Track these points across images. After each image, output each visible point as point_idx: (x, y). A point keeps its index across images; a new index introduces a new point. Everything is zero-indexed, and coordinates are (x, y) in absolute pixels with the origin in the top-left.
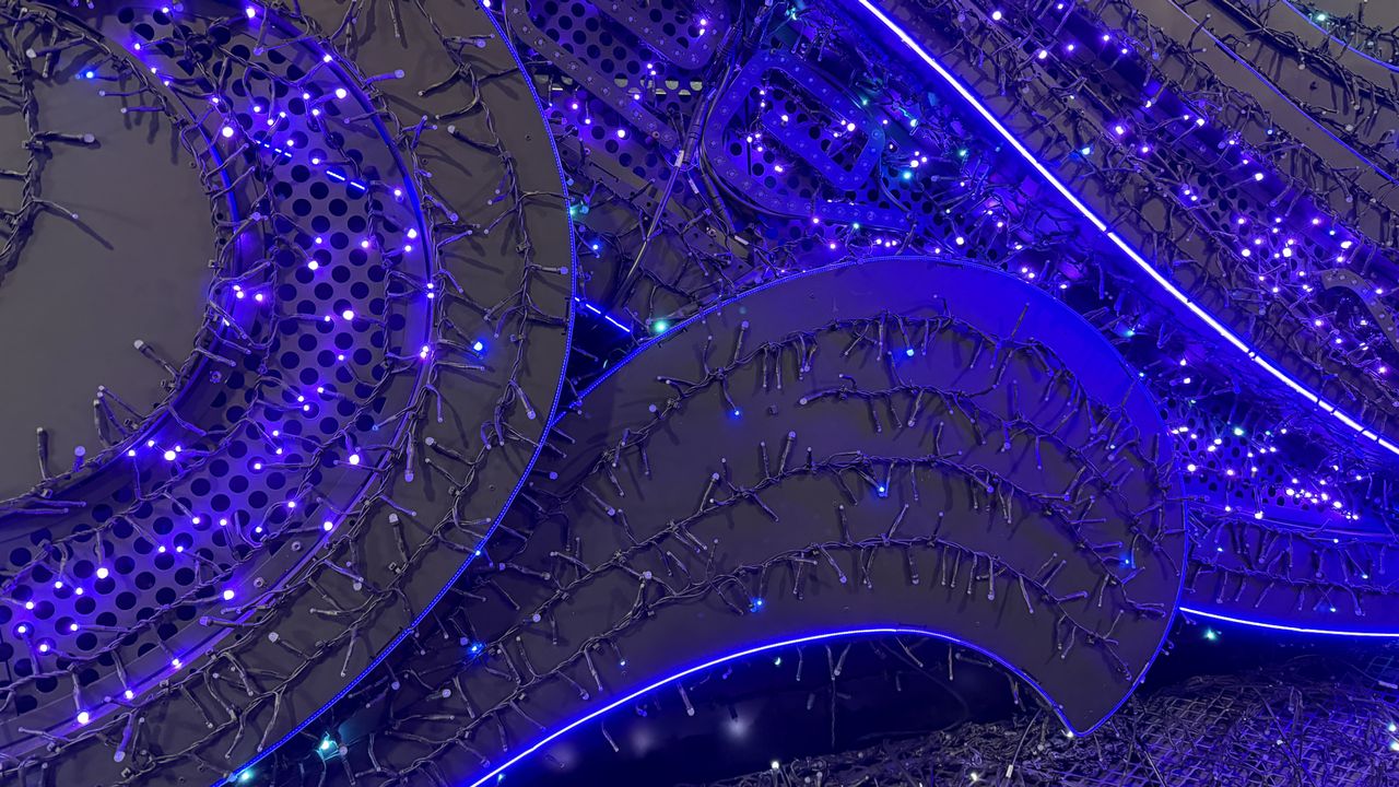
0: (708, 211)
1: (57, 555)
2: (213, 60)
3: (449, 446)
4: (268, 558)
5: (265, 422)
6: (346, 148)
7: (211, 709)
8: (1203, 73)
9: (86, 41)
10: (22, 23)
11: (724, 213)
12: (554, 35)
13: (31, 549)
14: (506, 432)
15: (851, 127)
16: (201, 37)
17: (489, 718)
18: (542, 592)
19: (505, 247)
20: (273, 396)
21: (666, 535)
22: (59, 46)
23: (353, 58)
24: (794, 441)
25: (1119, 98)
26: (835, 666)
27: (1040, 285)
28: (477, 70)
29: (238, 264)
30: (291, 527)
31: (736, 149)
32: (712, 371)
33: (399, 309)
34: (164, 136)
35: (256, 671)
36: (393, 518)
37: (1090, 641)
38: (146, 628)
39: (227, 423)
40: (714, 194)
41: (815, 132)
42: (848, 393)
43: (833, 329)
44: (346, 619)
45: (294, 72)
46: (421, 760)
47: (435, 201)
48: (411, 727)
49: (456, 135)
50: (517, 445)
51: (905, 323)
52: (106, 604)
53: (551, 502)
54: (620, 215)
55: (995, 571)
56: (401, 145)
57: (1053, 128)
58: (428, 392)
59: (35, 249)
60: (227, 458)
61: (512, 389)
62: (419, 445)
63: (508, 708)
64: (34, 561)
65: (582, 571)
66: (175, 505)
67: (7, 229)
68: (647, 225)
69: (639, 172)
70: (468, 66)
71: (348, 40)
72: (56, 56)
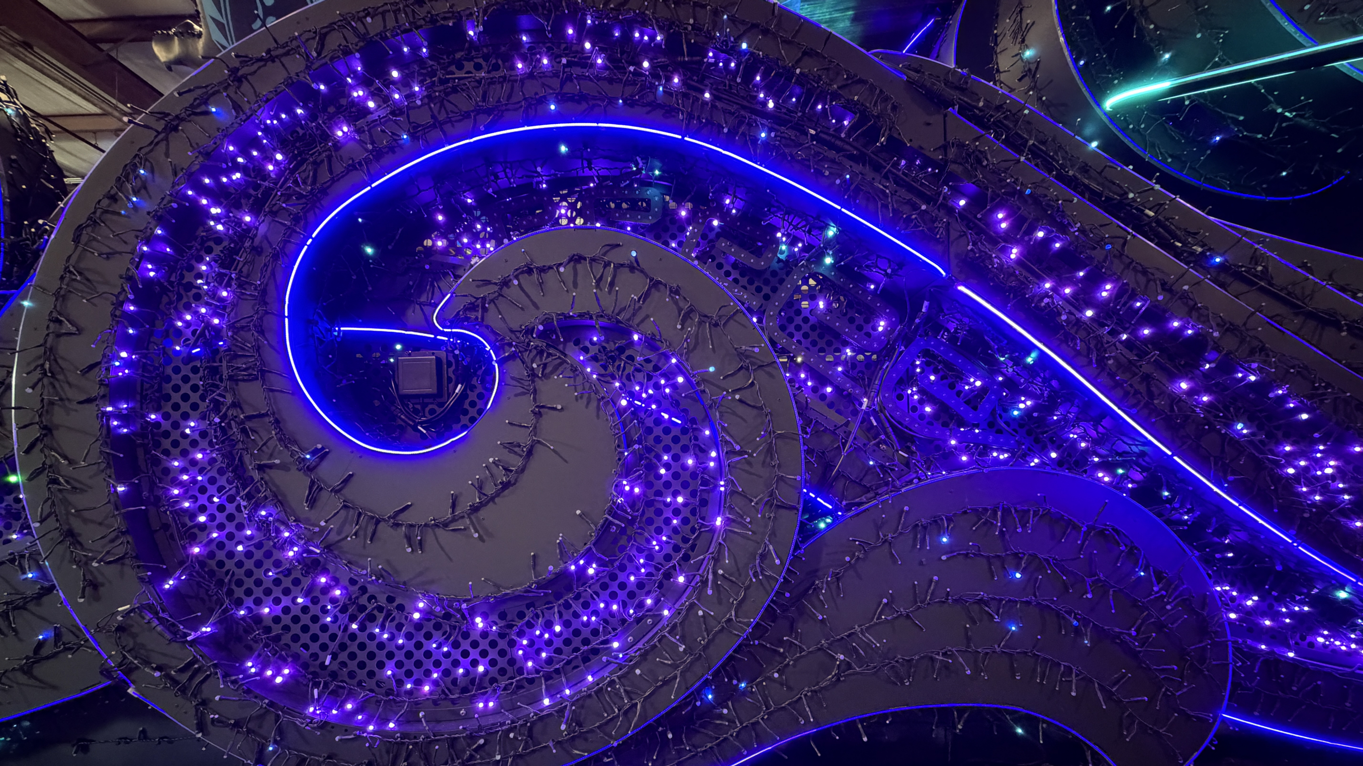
0: (882, 437)
1: (538, 616)
2: (617, 363)
3: (731, 575)
4: (636, 627)
5: (636, 553)
6: (681, 407)
7: (606, 706)
8: (1256, 343)
9: (559, 358)
10: (530, 351)
11: (893, 437)
12: (791, 335)
13: (526, 611)
14: (762, 570)
15: (978, 383)
16: (611, 351)
17: (747, 726)
18: (778, 658)
19: (764, 462)
20: (641, 540)
21: (853, 633)
22: (547, 361)
23: (687, 360)
24: (937, 582)
25: (1182, 363)
26: (959, 723)
27: (1114, 487)
28: (753, 364)
29: (627, 471)
30: (647, 611)
31: (900, 397)
32: (885, 536)
33: (705, 496)
34: (594, 404)
35: (628, 689)
36: (700, 613)
37: (1149, 731)
38: (576, 657)
39: (618, 553)
40: (886, 425)
41: (952, 386)
42: (974, 554)
43: (965, 513)
44: (675, 666)
45: (656, 368)
46: (709, 745)
47: (727, 438)
48: (703, 726)
49: (740, 400)
50: (768, 578)
51: (1016, 511)
52: (558, 643)
53: (785, 609)
54: (827, 439)
55: (1077, 675)
56: (711, 407)
57: (1131, 386)
58: (720, 544)
59: (534, 463)
60: (617, 572)
61: (766, 546)
62: (715, 573)
63: (758, 722)
64: (526, 619)
65: (802, 650)
66: (591, 595)
67: (521, 453)
68: (844, 445)
69: (839, 412)
70: (748, 361)
71: (685, 351)
72: (545, 366)
